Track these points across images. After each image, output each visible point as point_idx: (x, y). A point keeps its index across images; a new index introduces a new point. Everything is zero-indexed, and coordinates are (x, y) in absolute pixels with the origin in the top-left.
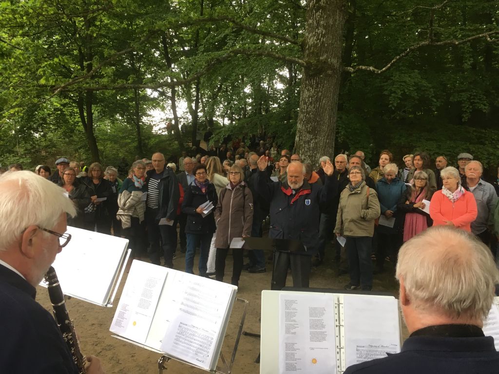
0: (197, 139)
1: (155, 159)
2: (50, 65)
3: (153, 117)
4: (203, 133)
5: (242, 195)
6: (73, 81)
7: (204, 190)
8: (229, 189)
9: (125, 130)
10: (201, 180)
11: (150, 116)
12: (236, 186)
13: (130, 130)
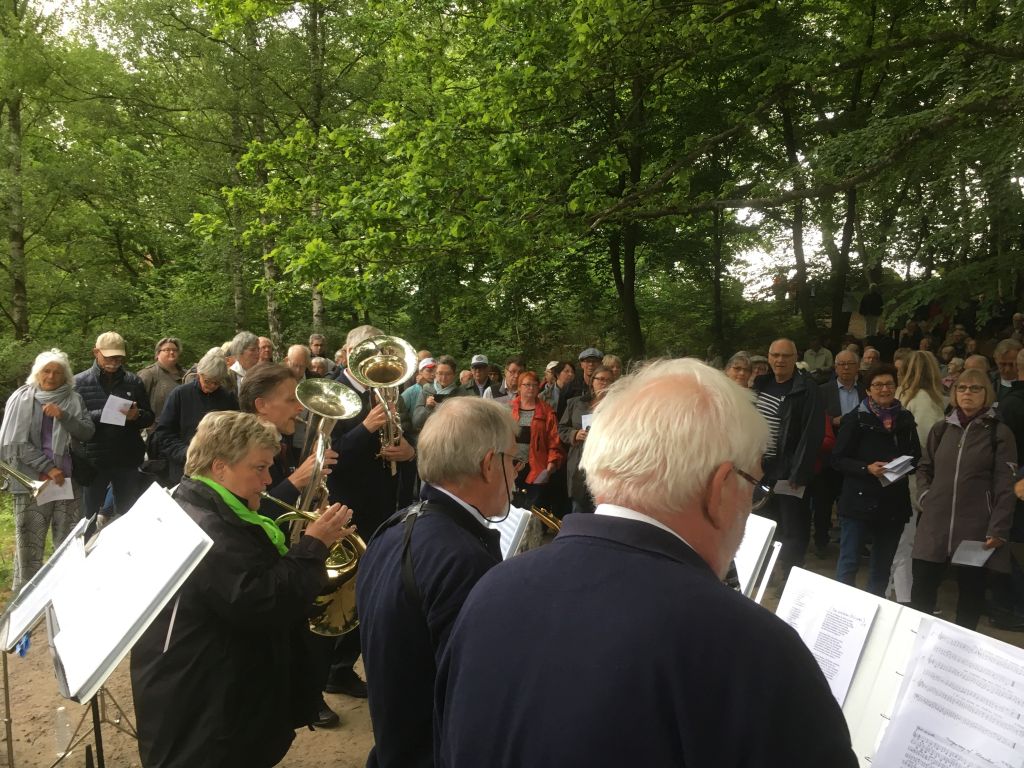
0: (845, 310)
1: (776, 351)
2: (591, 174)
3: (748, 265)
4: (859, 297)
5: (987, 441)
6: (625, 201)
7: (888, 423)
8: (954, 425)
9: (689, 293)
10: (882, 400)
11: (743, 262)
12: (972, 418)
13: (699, 293)
